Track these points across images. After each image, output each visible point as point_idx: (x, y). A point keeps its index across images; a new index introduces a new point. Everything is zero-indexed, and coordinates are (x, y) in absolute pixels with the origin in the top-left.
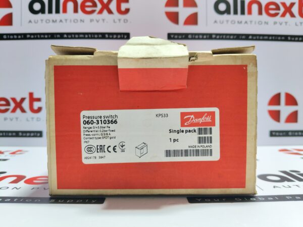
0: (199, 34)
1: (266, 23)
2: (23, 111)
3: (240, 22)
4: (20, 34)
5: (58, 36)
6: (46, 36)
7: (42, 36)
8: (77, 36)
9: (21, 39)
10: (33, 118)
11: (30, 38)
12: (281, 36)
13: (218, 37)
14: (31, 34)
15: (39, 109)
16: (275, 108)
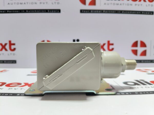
0: (96, 10)
1: (131, 5)
2: (6, 50)
3: (118, 4)
4: (4, 10)
5: (23, 11)
6: (17, 11)
7: (15, 11)
8: (33, 11)
9: (4, 13)
10: (11, 54)
11: (9, 13)
12: (139, 12)
13: (106, 12)
14: (9, 10)
15: (14, 49)
16: (135, 48)
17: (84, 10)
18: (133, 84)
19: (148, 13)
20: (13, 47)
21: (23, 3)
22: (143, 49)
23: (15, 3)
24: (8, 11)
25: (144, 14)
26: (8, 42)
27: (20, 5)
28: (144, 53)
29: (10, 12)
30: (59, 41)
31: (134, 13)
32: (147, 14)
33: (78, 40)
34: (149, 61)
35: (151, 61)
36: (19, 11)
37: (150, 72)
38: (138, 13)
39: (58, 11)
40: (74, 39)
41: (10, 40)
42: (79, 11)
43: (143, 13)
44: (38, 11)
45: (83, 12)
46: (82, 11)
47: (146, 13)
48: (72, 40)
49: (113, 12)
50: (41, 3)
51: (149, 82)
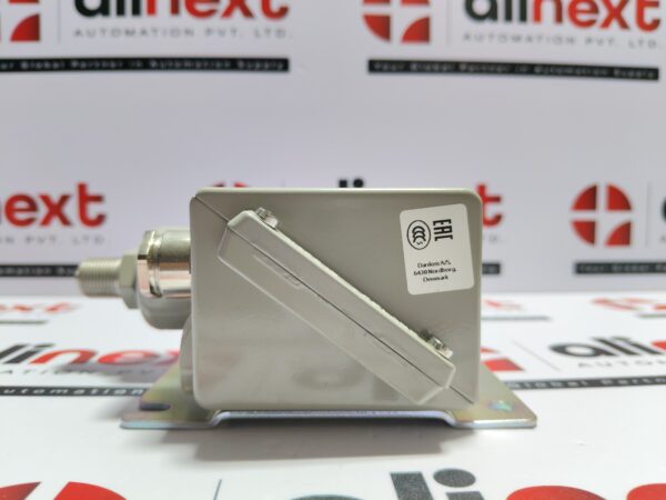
15: (100, 220)
16: (585, 216)
17: (383, 62)
18: (588, 351)
19: (639, 74)
20: (93, 210)
21: (138, 30)
22: (619, 218)
23: (103, 31)
24: (74, 64)
25: (620, 77)
26: (73, 191)
27: (123, 39)
28: (622, 236)
29: (84, 65)
30: (284, 186)
31: (582, 75)
32: (635, 78)
33: (358, 183)
34: (642, 268)
35: (652, 268)
36: (121, 65)
37: (648, 309)
38: (596, 72)
39: (281, 65)
40: (344, 176)
41: (83, 179)
42: (364, 66)
43: (616, 72)
44: (198, 65)
45: (381, 70)
46: (375, 66)
47: (631, 74)
48: (336, 183)
49: (499, 69)
50: (209, 31)
51: (647, 343)
